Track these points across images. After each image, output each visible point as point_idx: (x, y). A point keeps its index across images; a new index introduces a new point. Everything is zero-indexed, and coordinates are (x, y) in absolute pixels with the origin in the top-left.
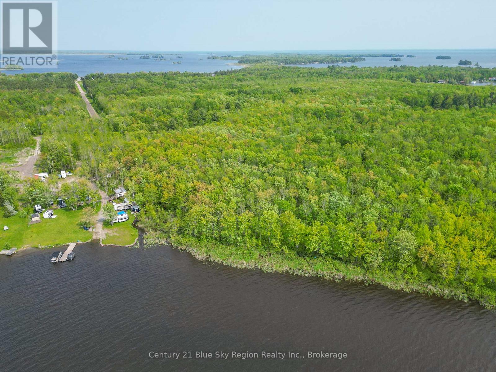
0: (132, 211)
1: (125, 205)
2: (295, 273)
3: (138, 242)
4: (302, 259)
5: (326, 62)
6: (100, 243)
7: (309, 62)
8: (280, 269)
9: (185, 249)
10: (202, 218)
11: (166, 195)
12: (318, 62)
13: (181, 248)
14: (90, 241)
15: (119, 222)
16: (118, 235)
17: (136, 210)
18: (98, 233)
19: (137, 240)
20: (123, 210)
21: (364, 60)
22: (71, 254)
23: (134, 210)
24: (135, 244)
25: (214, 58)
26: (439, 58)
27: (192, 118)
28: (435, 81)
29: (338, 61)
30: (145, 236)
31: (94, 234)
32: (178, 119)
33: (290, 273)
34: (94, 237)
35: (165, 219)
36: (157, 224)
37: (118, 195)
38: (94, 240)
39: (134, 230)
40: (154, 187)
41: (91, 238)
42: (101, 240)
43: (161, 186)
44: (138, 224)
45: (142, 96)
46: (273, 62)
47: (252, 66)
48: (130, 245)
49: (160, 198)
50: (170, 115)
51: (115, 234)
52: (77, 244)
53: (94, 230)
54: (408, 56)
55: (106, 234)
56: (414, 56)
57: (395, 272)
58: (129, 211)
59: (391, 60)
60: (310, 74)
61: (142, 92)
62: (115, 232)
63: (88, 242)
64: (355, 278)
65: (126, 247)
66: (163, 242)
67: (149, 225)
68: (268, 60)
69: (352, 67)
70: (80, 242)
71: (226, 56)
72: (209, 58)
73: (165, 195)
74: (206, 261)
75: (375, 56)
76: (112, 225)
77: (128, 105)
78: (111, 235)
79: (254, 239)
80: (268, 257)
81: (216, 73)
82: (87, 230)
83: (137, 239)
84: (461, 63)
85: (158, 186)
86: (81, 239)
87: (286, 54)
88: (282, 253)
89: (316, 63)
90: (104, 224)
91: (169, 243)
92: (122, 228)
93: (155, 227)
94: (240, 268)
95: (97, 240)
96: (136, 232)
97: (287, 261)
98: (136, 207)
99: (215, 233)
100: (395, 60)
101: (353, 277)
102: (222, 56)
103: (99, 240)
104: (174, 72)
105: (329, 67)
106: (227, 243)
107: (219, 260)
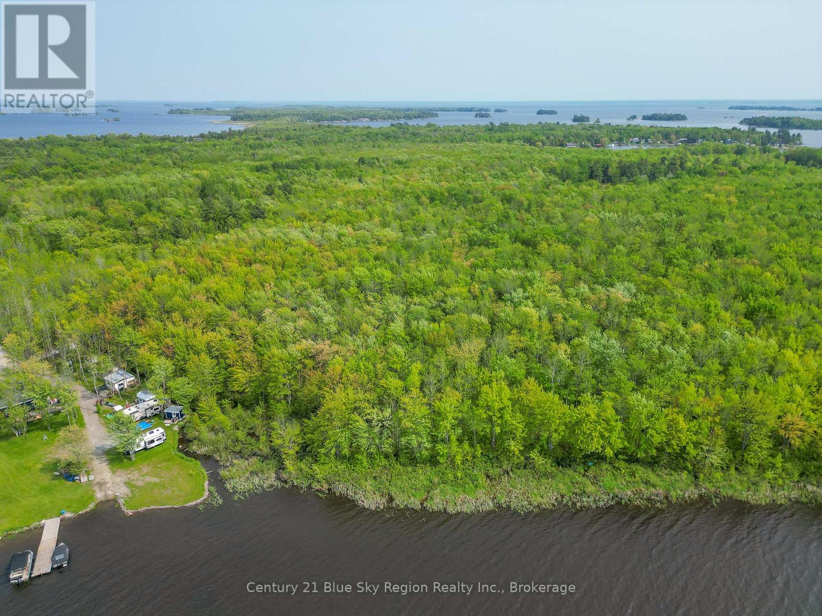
0: (165, 419)
1: (147, 407)
2: (578, 504)
3: (213, 489)
4: (570, 472)
5: (380, 118)
6: (119, 508)
7: (354, 119)
8: (545, 500)
9: (329, 490)
10: (355, 417)
11: (241, 376)
12: (368, 119)
13: (319, 487)
14: (91, 506)
15: (145, 449)
16: (155, 480)
17: (174, 416)
18: (105, 483)
19: (210, 485)
20: (142, 419)
21: (437, 115)
22: (57, 551)
23: (169, 416)
24: (208, 497)
25: (181, 112)
26: (540, 112)
27: (211, 215)
28: (562, 145)
29: (398, 118)
30: (223, 473)
31: (96, 489)
32: (183, 217)
33: (566, 505)
34: (99, 495)
35: (248, 427)
36: (237, 441)
37: (116, 386)
38: (102, 502)
39: (191, 463)
40: (207, 362)
41: (92, 497)
42: (121, 501)
43: (223, 356)
44: (194, 447)
45: (80, 178)
46: (294, 118)
47: (260, 124)
48: (199, 501)
49: (225, 383)
50: (163, 212)
51: (148, 479)
52: (61, 521)
53: (92, 478)
54: (496, 111)
55: (128, 484)
56: (504, 111)
57: (743, 470)
58: (156, 419)
59: (476, 116)
60: (371, 136)
61: (76, 171)
62: (147, 474)
63: (88, 510)
64: (687, 495)
65: (190, 508)
66: (269, 479)
67: (222, 446)
68: (285, 115)
69: (429, 125)
70: (68, 515)
71: (203, 109)
72: (171, 112)
73: (239, 375)
74: (389, 509)
75: (448, 111)
76: (134, 459)
77: (59, 196)
78: (140, 483)
79: (466, 445)
80: (505, 478)
81: (202, 136)
82: (74, 480)
83: (207, 482)
84: (576, 119)
85: (217, 357)
86: (69, 507)
87: (307, 106)
88: (527, 464)
89: (364, 120)
90: (109, 460)
91: (286, 482)
92: (160, 463)
93: (238, 449)
94: (467, 514)
95: (108, 501)
96: (197, 467)
97: (546, 481)
98: (174, 410)
99: (387, 443)
100: (482, 116)
101: (682, 493)
102: (196, 109)
103: (115, 500)
104: (117, 135)
105: (392, 125)
106: (413, 460)
107: (415, 503)
